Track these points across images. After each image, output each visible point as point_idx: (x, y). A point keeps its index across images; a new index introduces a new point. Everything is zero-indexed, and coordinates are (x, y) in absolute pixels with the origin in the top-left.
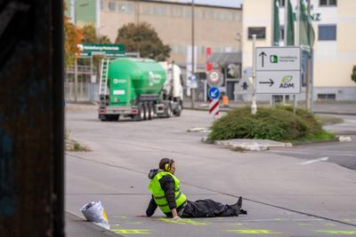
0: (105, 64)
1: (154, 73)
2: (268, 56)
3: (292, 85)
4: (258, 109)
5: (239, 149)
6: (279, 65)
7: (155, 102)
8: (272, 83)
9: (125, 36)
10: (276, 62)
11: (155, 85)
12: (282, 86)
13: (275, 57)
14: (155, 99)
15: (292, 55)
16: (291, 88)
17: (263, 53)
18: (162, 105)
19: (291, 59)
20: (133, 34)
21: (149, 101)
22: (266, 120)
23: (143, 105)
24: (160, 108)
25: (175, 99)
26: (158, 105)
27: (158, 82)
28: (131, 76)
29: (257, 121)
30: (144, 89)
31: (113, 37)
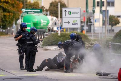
0: (22, 16)
1: (43, 20)
2: (67, 12)
3: (77, 24)
4: (61, 33)
5: (47, 50)
6: (72, 15)
7: (44, 32)
8: (69, 23)
9: (53, 6)
10: (70, 14)
11: (43, 25)
12: (73, 24)
13: (70, 12)
14: (44, 31)
15: (77, 12)
16: (76, 25)
17: (65, 11)
18: (47, 34)
19: (76, 13)
20: (56, 5)
21: (41, 32)
22: (64, 38)
23: (38, 34)
24: (46, 35)
25: (54, 31)
26: (45, 34)
27: (46, 24)
28: (33, 22)
29: (60, 38)
30: (39, 27)
31: (47, 7)
